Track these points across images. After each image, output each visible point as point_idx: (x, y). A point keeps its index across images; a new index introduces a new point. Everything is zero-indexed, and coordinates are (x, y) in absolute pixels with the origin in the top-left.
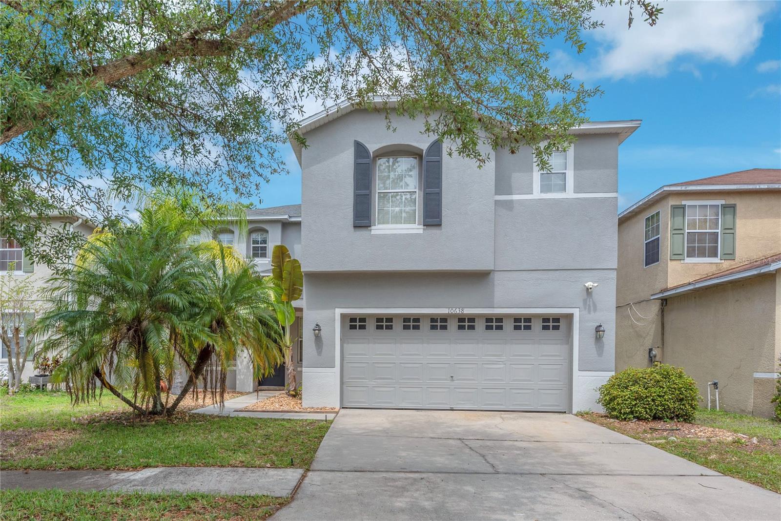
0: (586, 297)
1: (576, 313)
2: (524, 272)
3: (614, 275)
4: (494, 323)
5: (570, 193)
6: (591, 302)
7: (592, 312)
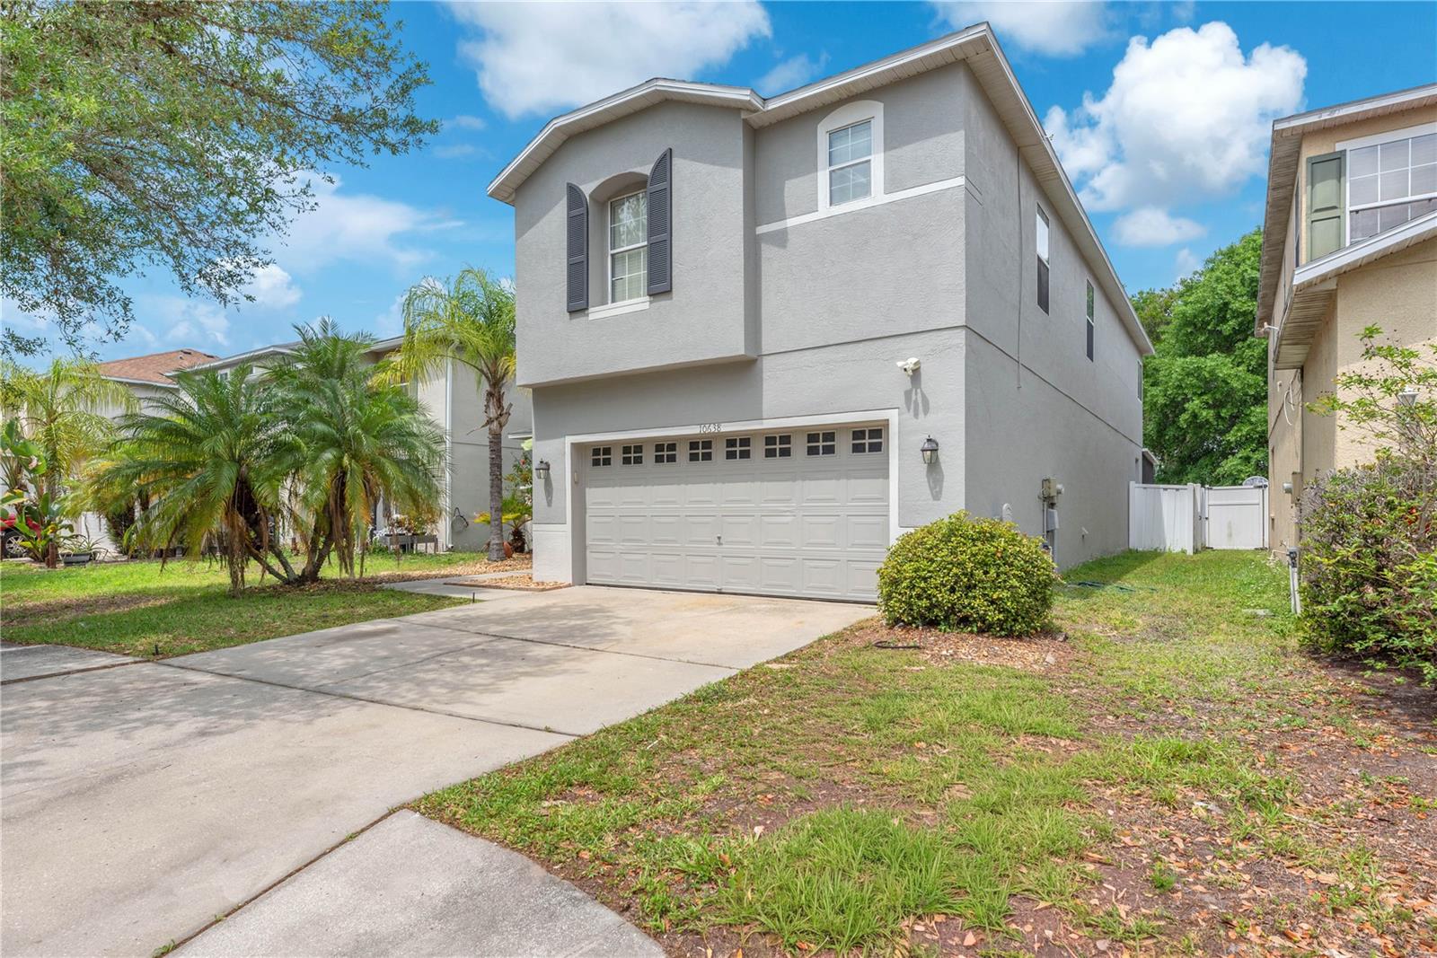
0: (908, 386)
1: (893, 417)
2: (807, 353)
3: (960, 338)
4: (778, 444)
5: (879, 196)
6: (919, 395)
7: (921, 415)
